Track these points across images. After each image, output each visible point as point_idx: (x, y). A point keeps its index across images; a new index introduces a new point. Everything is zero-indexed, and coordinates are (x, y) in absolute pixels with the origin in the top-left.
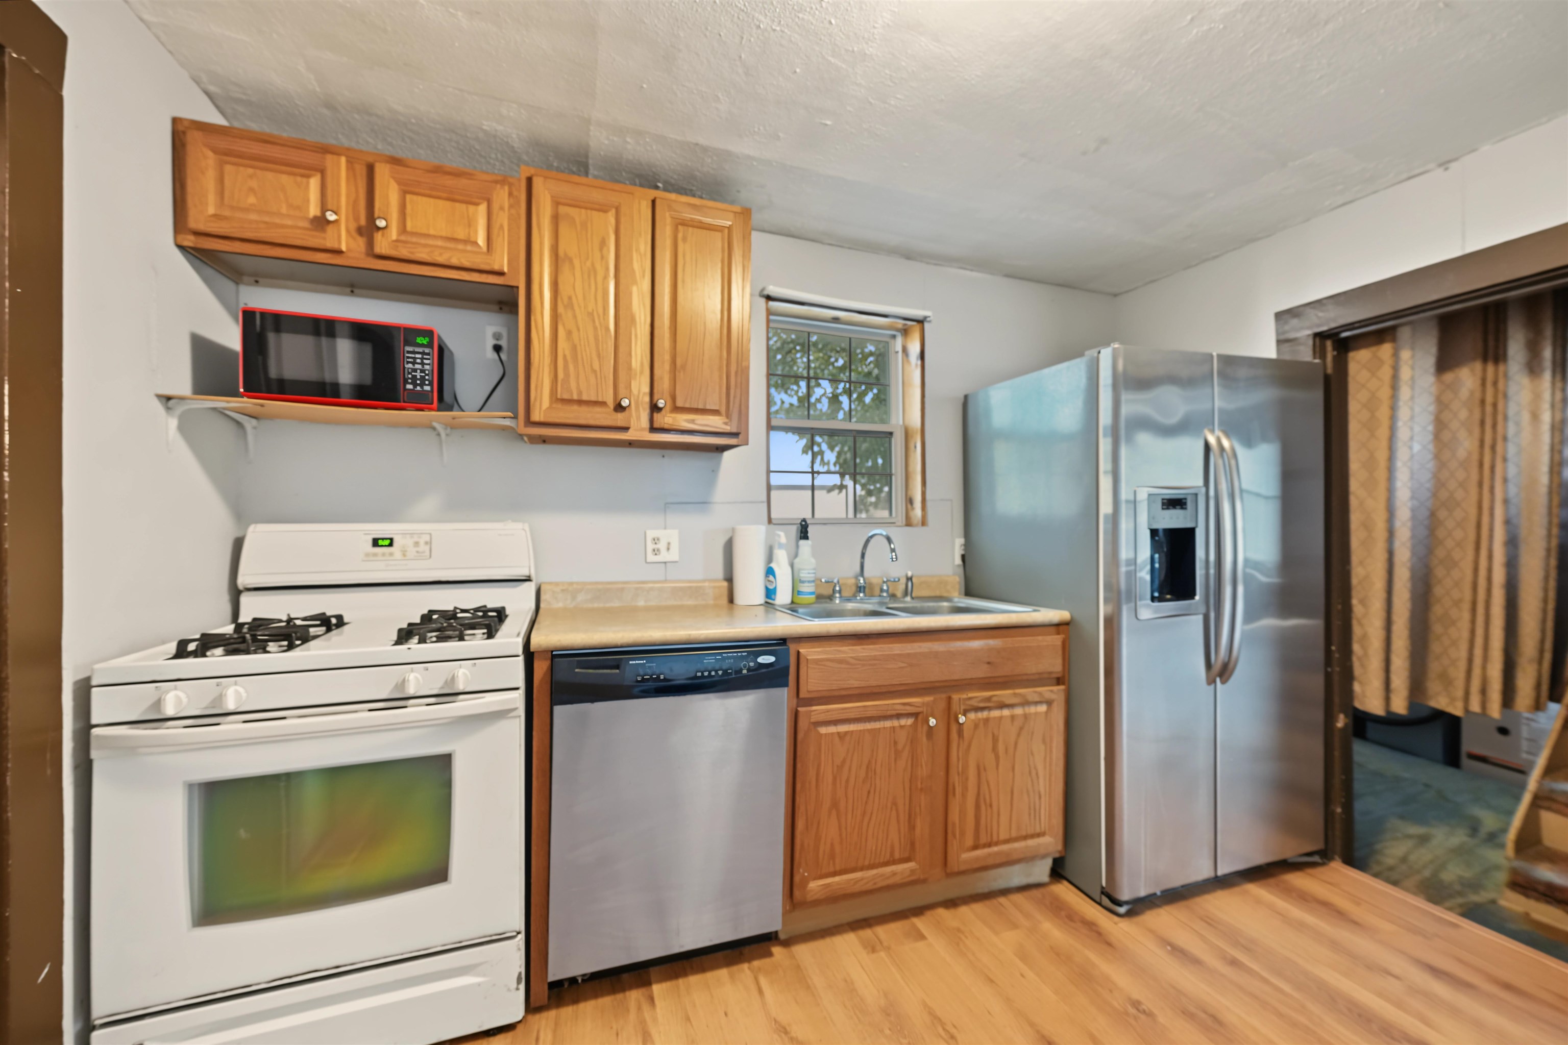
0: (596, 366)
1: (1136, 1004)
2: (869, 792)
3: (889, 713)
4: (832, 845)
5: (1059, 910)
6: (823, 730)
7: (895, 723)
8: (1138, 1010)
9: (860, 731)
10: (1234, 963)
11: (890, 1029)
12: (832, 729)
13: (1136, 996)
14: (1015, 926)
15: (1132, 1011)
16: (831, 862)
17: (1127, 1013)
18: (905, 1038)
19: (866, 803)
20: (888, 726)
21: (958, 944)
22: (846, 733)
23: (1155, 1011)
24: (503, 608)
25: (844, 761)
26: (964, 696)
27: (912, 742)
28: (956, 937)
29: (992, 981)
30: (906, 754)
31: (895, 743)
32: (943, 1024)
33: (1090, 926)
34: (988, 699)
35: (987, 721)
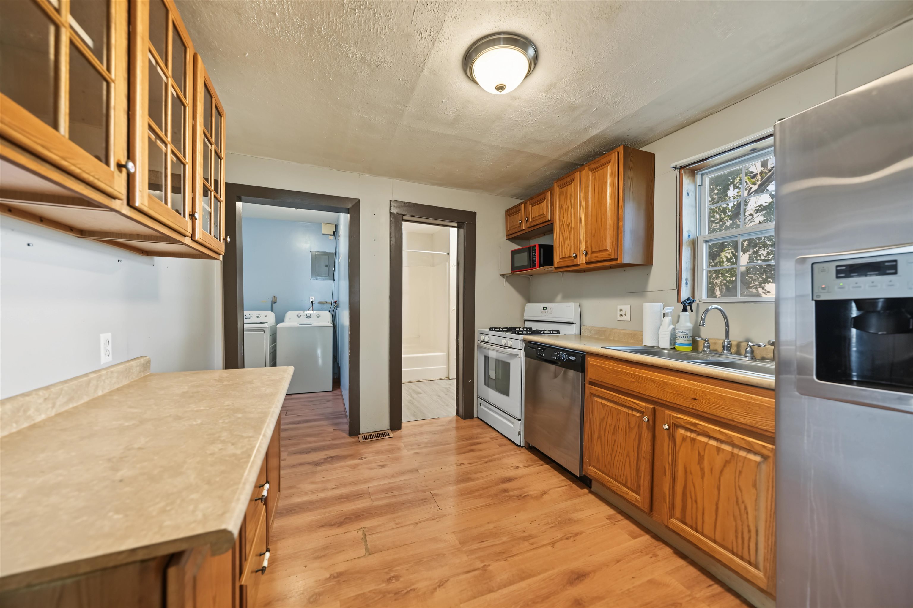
0: (569, 244)
2: (615, 441)
3: (625, 404)
4: (598, 455)
6: (596, 399)
7: (630, 412)
9: (611, 407)
12: (600, 400)
16: (598, 463)
19: (614, 445)
20: (626, 411)
22: (605, 405)
24: (559, 331)
25: (604, 418)
26: (675, 415)
27: (639, 426)
30: (635, 431)
31: (629, 423)
34: (695, 425)
35: (693, 440)
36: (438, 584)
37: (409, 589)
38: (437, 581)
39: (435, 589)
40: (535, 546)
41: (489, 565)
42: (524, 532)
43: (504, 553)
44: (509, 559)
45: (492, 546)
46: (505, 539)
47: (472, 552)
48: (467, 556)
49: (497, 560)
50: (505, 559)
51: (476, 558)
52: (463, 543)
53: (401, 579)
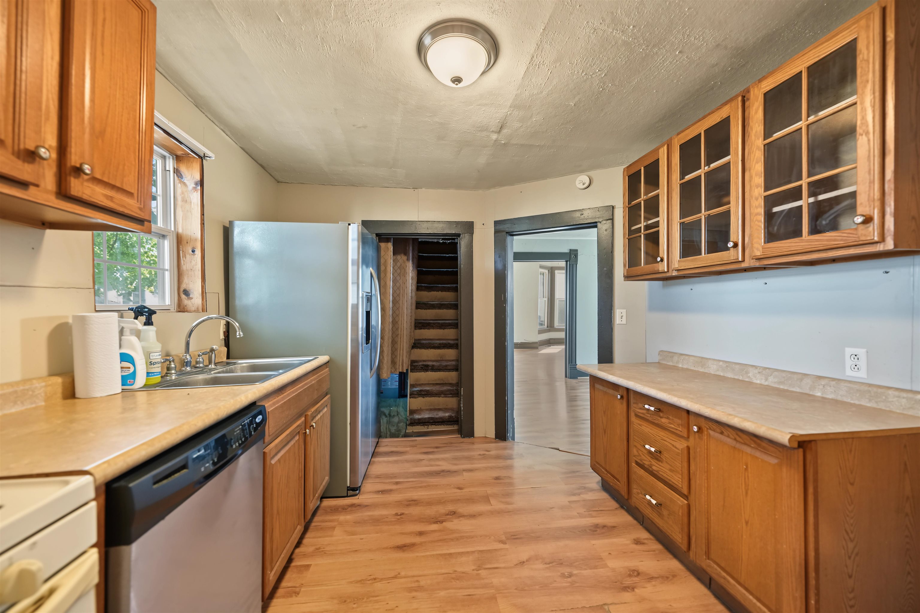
1: (397, 514)
5: (336, 510)
8: (399, 515)
10: (397, 483)
11: (354, 604)
13: (394, 513)
14: (334, 528)
15: (399, 517)
17: (399, 519)
18: (363, 599)
21: (325, 553)
23: (403, 512)
28: (319, 552)
29: (356, 551)
32: (366, 580)
33: (353, 505)
36: (524, 564)
37: (551, 565)
38: (526, 566)
39: (527, 561)
40: (416, 579)
41: (473, 570)
42: (413, 597)
43: (453, 579)
44: (451, 572)
45: (461, 588)
46: (442, 593)
47: (485, 586)
48: (492, 583)
49: (463, 573)
50: (456, 572)
51: (483, 579)
52: (493, 598)
53: (559, 574)
